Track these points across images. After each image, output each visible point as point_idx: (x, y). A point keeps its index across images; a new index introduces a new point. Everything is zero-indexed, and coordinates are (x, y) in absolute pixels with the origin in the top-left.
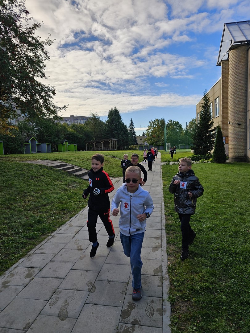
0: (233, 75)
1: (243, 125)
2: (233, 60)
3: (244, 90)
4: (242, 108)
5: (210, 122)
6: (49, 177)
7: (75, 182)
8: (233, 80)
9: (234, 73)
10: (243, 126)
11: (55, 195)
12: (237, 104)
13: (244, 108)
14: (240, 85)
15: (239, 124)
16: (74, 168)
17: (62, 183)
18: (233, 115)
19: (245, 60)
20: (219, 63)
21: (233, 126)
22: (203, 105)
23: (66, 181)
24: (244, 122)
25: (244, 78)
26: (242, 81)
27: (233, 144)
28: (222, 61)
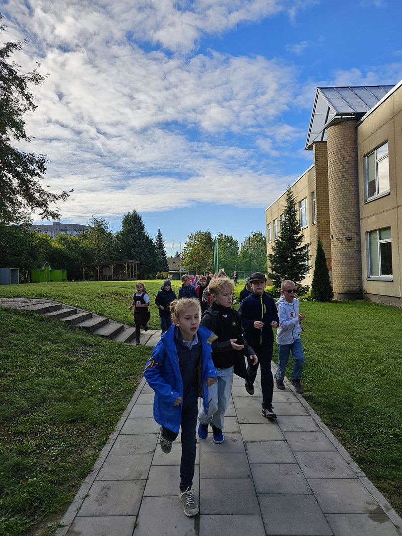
0: (336, 163)
1: (355, 241)
2: (335, 141)
3: (354, 187)
4: (352, 214)
5: (299, 235)
6: (28, 333)
7: (85, 344)
8: (336, 171)
9: (337, 160)
10: (354, 243)
11: (48, 380)
12: (344, 208)
13: (356, 213)
14: (348, 178)
15: (349, 240)
16: (77, 313)
17: (59, 346)
18: (338, 224)
19: (353, 142)
20: (310, 146)
21: (339, 242)
22: (287, 208)
23: (66, 341)
24: (356, 236)
25: (353, 169)
26: (350, 173)
27: (339, 270)
28: (314, 142)
